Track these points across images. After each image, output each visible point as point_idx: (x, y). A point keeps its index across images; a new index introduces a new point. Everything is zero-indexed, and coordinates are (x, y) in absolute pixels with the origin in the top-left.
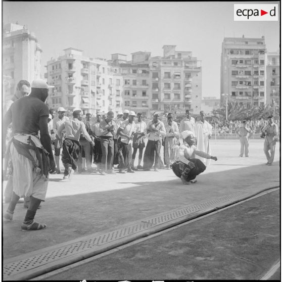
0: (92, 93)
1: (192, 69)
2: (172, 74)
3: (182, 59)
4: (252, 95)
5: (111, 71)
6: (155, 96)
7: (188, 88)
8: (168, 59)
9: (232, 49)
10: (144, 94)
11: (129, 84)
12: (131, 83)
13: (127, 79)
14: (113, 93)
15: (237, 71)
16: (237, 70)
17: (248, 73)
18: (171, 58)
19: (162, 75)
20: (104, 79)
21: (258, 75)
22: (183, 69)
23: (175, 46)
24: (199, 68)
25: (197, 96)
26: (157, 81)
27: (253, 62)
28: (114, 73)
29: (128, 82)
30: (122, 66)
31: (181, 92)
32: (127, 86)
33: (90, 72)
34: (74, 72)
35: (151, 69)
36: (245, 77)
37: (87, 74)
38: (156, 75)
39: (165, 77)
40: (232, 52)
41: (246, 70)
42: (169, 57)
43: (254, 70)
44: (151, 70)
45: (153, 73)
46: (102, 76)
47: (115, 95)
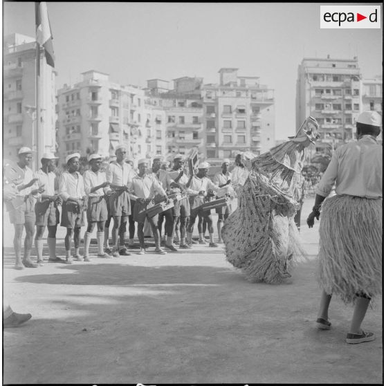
0: (125, 134)
1: (261, 101)
2: (234, 108)
3: (247, 87)
4: (343, 137)
5: (149, 103)
6: (211, 139)
7: (256, 128)
8: (228, 87)
9: (314, 74)
10: (195, 136)
11: (173, 121)
12: (178, 120)
13: (171, 114)
14: (151, 135)
15: (323, 105)
16: (322, 102)
17: (337, 107)
18: (232, 86)
19: (221, 109)
20: (139, 115)
21: (351, 109)
22: (249, 101)
23: (237, 69)
24: (272, 100)
25: (268, 139)
26: (213, 118)
27: (344, 91)
28: (153, 107)
29: (173, 118)
30: (164, 96)
31: (247, 133)
32: (171, 124)
33: (122, 106)
34: (100, 104)
35: (205, 101)
36: (333, 112)
37: (117, 108)
38: (211, 109)
39: (225, 113)
40: (315, 78)
41: (335, 102)
42: (229, 85)
43: (345, 103)
44: (205, 103)
45: (208, 107)
46: (138, 111)
47: (155, 138)
